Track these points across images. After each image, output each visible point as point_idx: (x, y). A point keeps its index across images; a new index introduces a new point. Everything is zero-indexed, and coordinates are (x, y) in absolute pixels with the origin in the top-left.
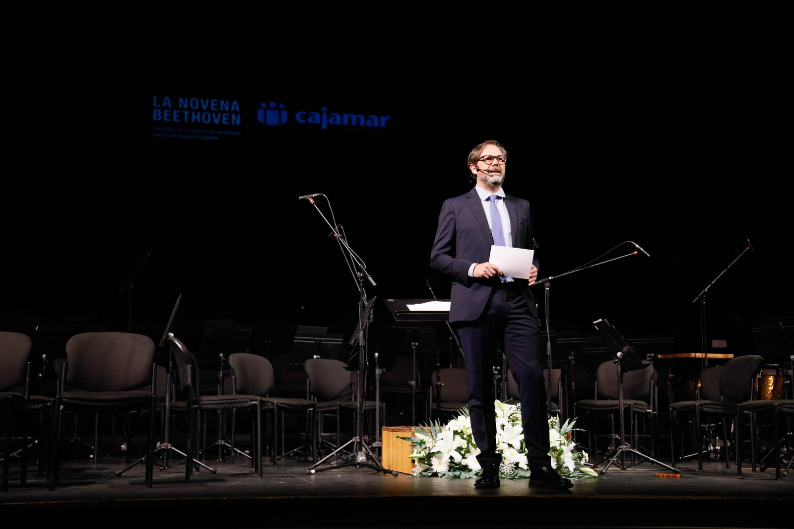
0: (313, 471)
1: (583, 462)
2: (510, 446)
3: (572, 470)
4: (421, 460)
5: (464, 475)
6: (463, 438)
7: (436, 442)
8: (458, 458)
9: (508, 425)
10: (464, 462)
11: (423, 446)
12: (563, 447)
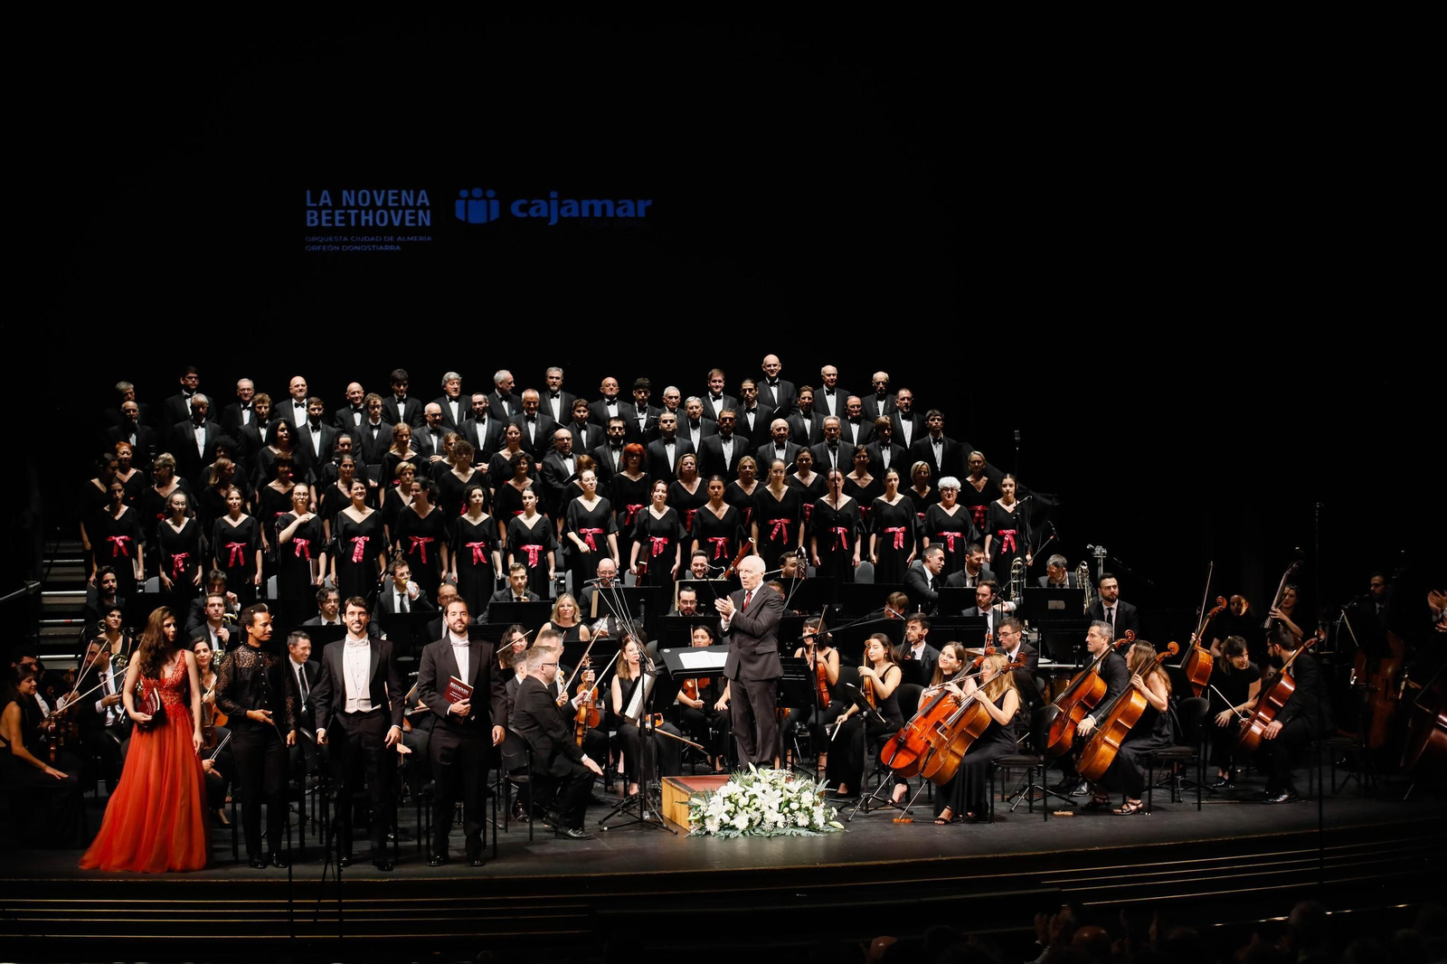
0: (606, 828)
1: (831, 818)
2: (770, 808)
3: (821, 825)
4: (697, 821)
5: (733, 834)
6: (731, 802)
7: (708, 806)
8: (726, 819)
9: (769, 789)
10: (732, 823)
11: (698, 809)
12: (814, 808)
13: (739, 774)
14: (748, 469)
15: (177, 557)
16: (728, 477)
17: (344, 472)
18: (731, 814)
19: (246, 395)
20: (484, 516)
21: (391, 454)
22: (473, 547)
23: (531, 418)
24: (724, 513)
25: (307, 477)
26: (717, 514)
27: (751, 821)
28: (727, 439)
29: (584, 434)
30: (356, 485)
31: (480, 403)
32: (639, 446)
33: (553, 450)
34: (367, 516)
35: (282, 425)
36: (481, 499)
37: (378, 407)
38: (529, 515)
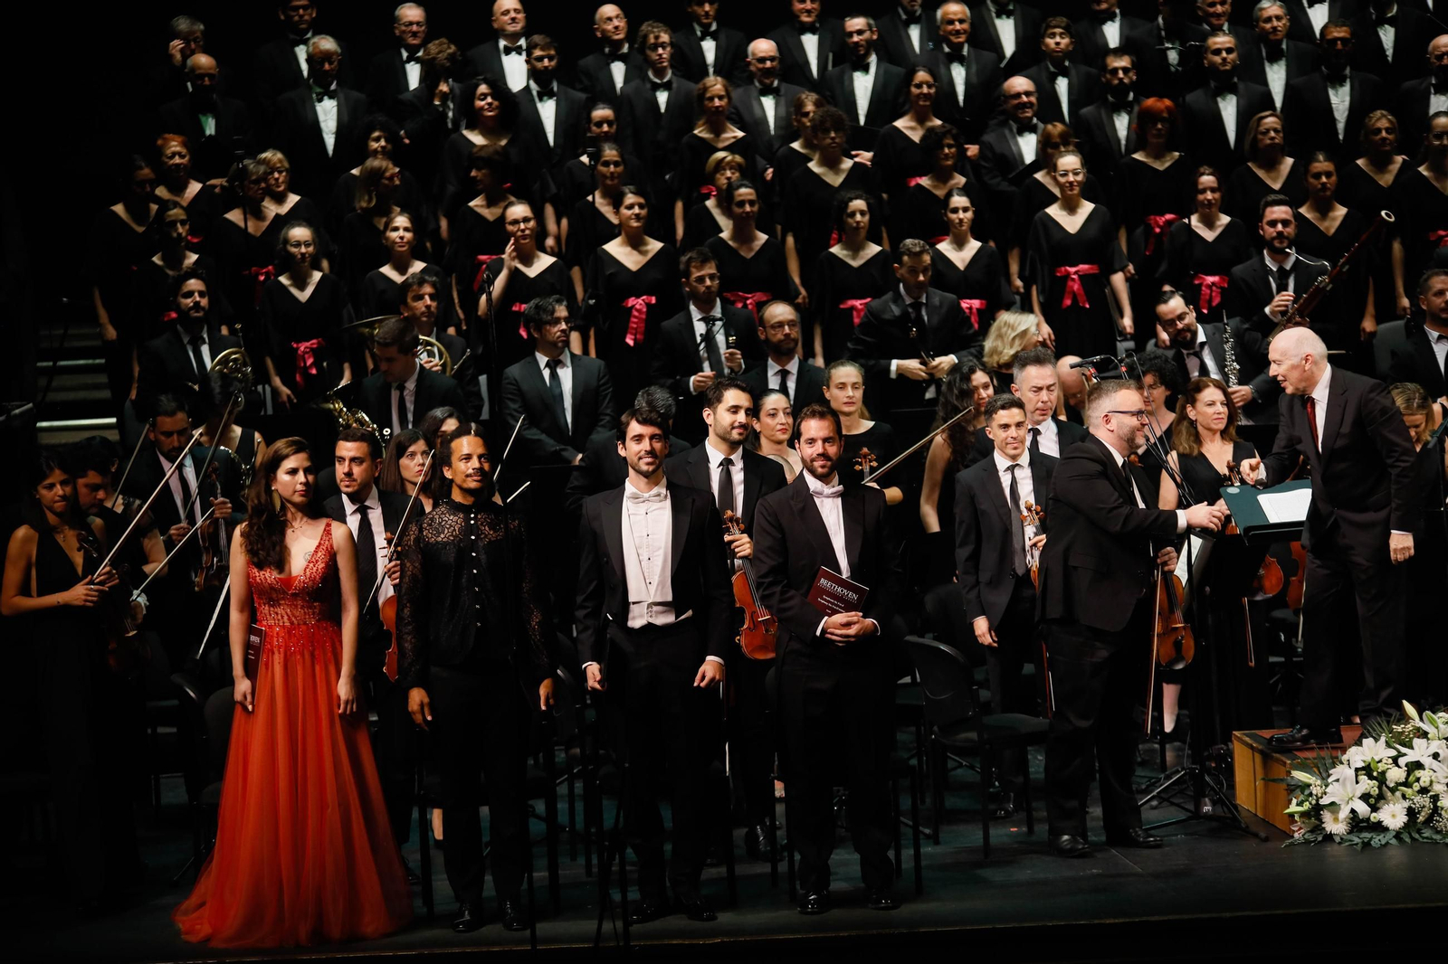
4: (1305, 815)
5: (1378, 840)
6: (1371, 777)
7: (1327, 786)
8: (1362, 809)
10: (1374, 817)
11: (1307, 792)
13: (1384, 725)
14: (1384, 134)
15: (302, 347)
16: (1342, 155)
17: (604, 176)
18: (1372, 801)
19: (415, 34)
20: (874, 249)
21: (695, 135)
22: (853, 308)
23: (956, 56)
24: (1337, 223)
25: (537, 186)
26: (1322, 226)
27: (1411, 813)
28: (1339, 82)
29: (1062, 85)
30: (630, 199)
31: (860, 32)
32: (1167, 102)
33: (1002, 118)
34: (650, 255)
35: (483, 88)
36: (867, 218)
37: (663, 45)
38: (960, 244)
